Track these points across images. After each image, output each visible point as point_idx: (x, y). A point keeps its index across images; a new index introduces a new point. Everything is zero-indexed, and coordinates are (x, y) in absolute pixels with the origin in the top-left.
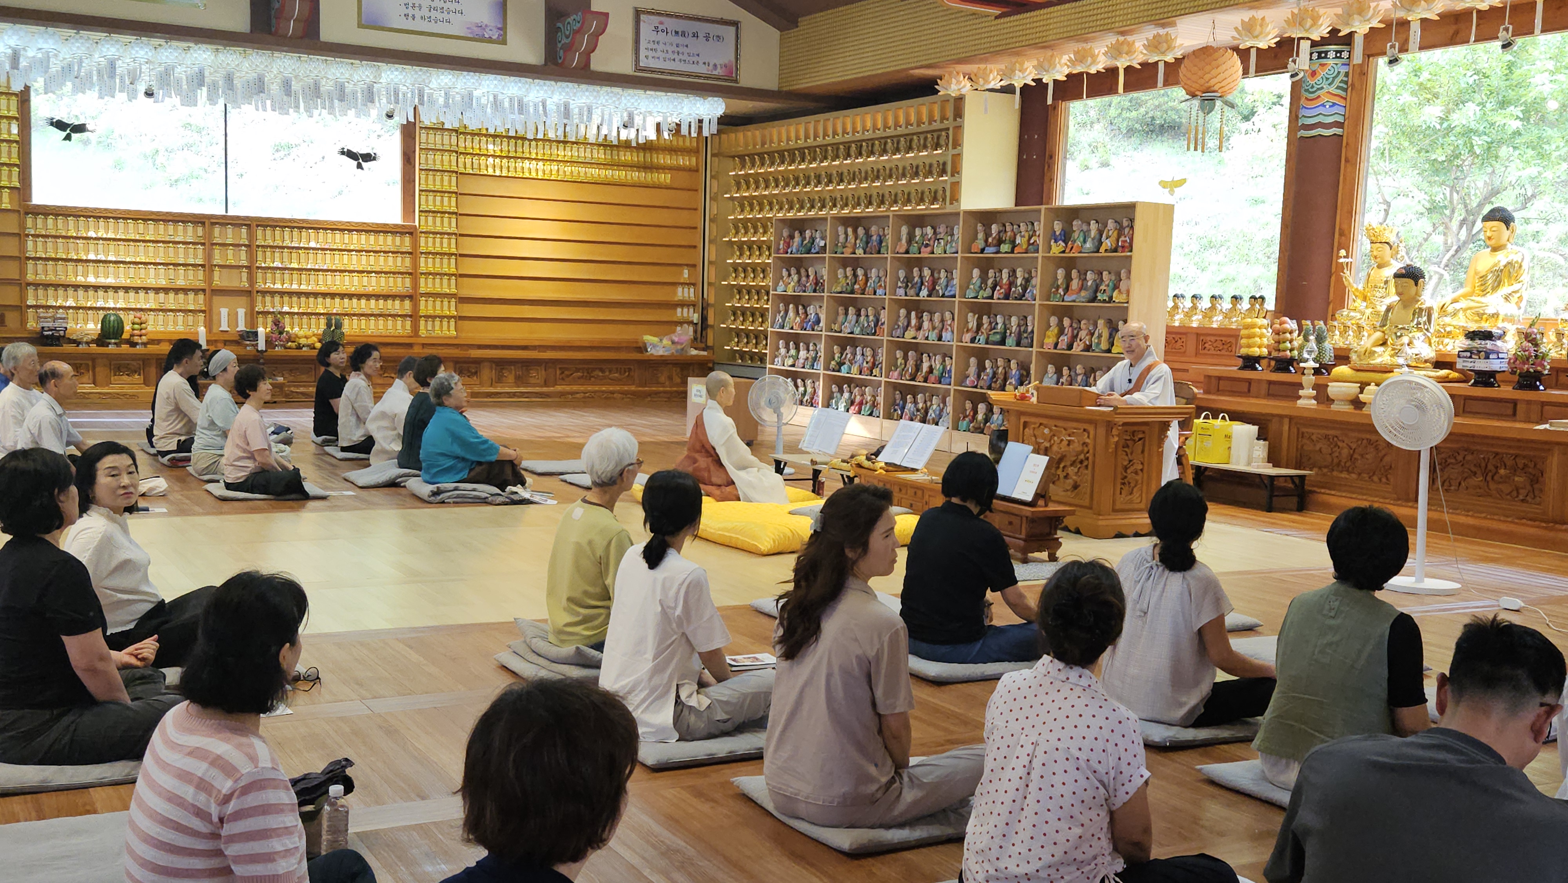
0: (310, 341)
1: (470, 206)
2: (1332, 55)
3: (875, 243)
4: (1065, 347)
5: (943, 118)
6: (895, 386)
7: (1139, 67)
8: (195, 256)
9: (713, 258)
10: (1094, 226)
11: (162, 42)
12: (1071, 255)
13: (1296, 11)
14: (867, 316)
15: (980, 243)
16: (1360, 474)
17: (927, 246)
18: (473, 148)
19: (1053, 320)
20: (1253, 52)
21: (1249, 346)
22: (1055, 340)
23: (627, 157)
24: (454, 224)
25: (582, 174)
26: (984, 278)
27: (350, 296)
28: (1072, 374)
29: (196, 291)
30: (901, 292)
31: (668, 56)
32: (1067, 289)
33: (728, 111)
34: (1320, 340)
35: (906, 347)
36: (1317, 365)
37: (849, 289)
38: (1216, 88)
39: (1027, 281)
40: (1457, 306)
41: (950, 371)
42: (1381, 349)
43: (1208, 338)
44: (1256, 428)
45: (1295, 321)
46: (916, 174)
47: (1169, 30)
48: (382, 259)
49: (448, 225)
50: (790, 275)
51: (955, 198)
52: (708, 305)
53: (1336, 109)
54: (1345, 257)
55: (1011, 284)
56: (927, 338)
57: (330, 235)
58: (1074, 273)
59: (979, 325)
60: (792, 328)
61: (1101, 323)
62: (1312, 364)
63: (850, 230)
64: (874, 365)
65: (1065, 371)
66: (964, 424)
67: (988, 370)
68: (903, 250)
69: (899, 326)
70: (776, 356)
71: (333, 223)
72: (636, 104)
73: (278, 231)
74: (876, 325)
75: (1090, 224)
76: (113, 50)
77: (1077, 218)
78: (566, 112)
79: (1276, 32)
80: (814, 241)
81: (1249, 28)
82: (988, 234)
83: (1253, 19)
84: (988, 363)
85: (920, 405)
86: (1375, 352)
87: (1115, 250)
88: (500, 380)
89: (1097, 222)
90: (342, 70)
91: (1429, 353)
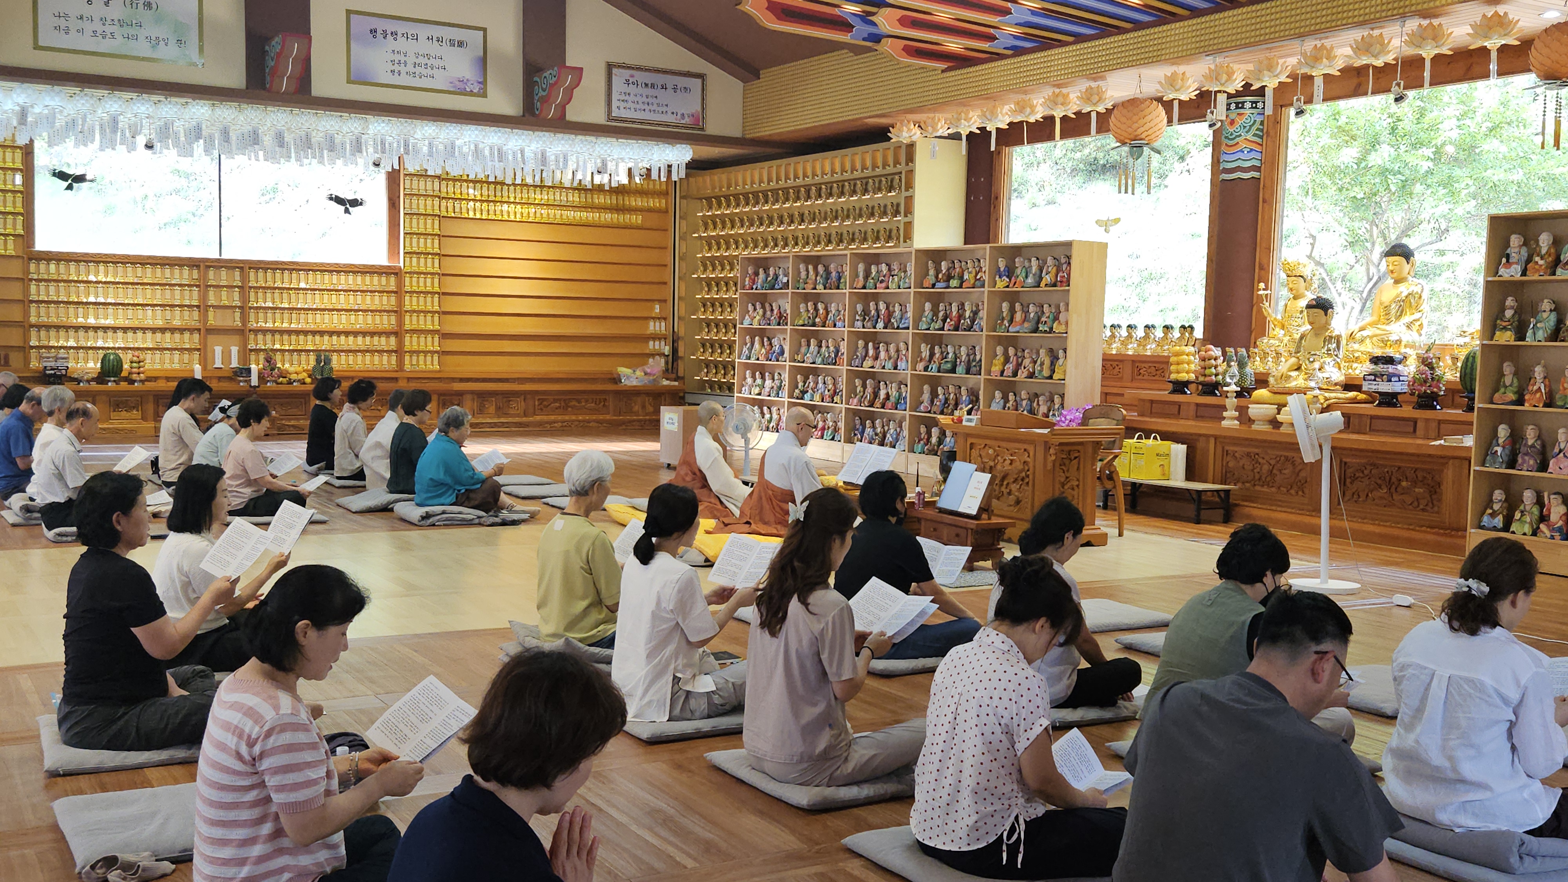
0: (300, 377)
1: (452, 247)
2: (1248, 105)
3: (834, 279)
4: (1011, 374)
5: (897, 162)
6: (856, 412)
7: (1074, 116)
8: (191, 299)
9: (683, 294)
10: (1034, 262)
11: (162, 98)
12: (1015, 289)
13: (1213, 67)
14: (828, 347)
15: (931, 279)
16: (1279, 488)
17: (882, 282)
18: (454, 193)
19: (999, 350)
20: (1176, 103)
21: (1178, 372)
22: (1001, 368)
23: (600, 199)
24: (437, 265)
25: (558, 216)
26: (935, 311)
27: (339, 333)
28: (1018, 399)
29: (191, 330)
30: (859, 324)
31: (638, 107)
32: (1011, 321)
33: (697, 157)
34: (1242, 365)
35: (865, 376)
36: (1239, 389)
37: (811, 322)
38: (1143, 136)
39: (975, 313)
40: (1365, 333)
41: (905, 398)
42: (1294, 374)
43: (1143, 365)
44: (1185, 446)
45: (1219, 349)
46: (872, 215)
47: (1100, 83)
48: (368, 298)
49: (431, 265)
50: (755, 309)
51: (908, 237)
52: (679, 338)
53: (1253, 155)
54: (1264, 290)
55: (960, 316)
56: (884, 368)
57: (319, 277)
58: (1018, 306)
59: (932, 355)
60: (758, 359)
61: (1042, 352)
62: (1233, 388)
63: (810, 267)
64: (835, 393)
65: (1011, 396)
66: (918, 447)
67: (940, 397)
68: (860, 284)
69: (857, 356)
70: (743, 386)
71: (322, 264)
72: (609, 151)
73: (269, 273)
74: (836, 355)
75: (1030, 261)
76: (116, 106)
77: (1020, 255)
78: (543, 159)
79: (1196, 85)
80: (777, 278)
81: (1171, 82)
82: (938, 271)
83: (1174, 74)
84: (940, 390)
85: (879, 430)
86: (1290, 376)
87: (1054, 285)
88: (481, 411)
89: (1038, 259)
90: (332, 123)
91: (1338, 376)
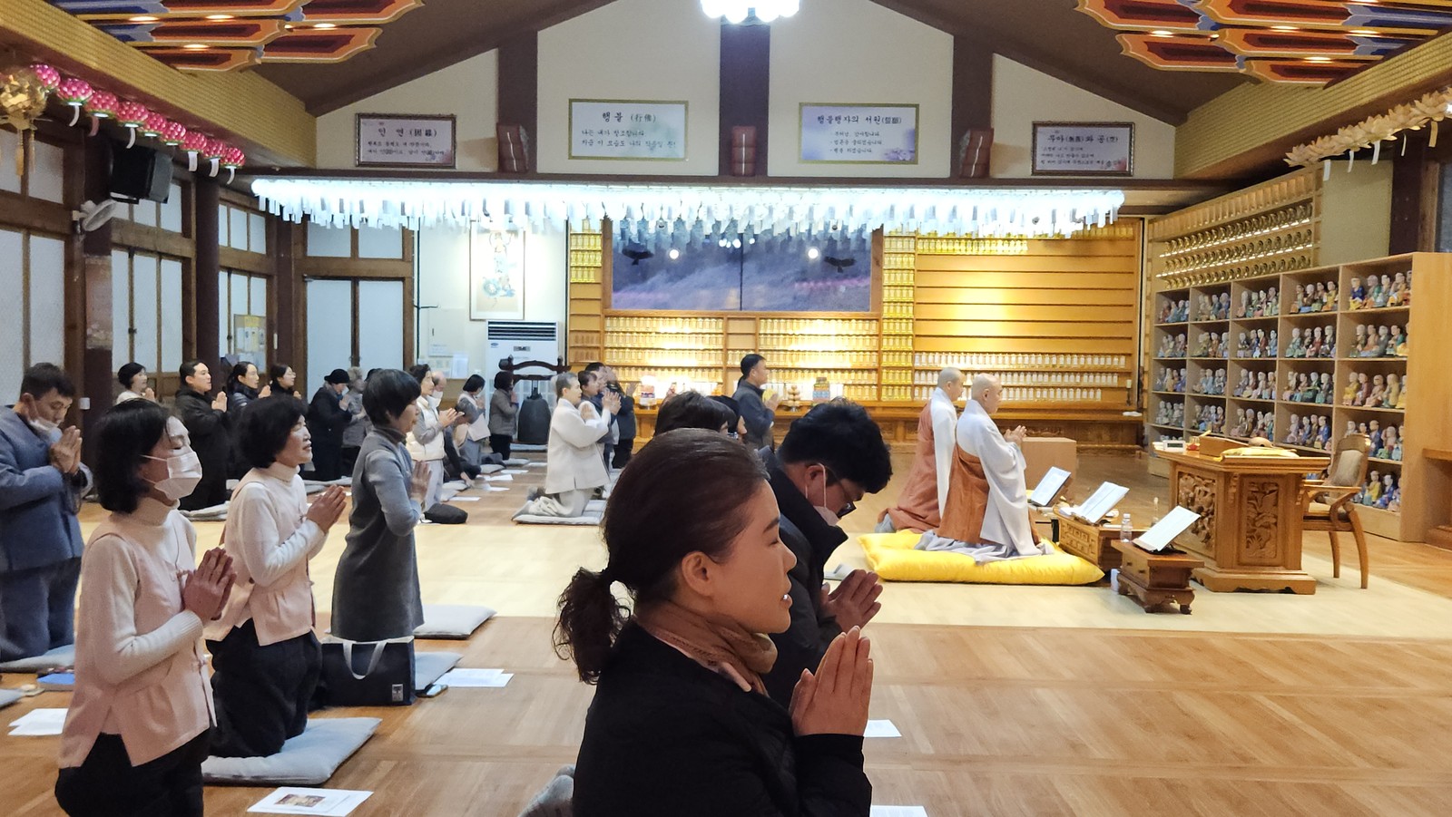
3: (1224, 309)
4: (1360, 403)
8: (717, 343)
9: (1148, 331)
10: (1385, 279)
12: (1365, 310)
14: (1219, 377)
15: (1298, 305)
17: (1260, 309)
18: (929, 250)
19: (1352, 376)
22: (1353, 395)
24: (911, 311)
26: (1302, 338)
28: (1368, 430)
30: (1241, 353)
31: (1062, 159)
32: (1366, 344)
33: (1132, 203)
35: (1246, 405)
37: (1205, 351)
50: (1168, 342)
51: (1317, 263)
55: (1323, 342)
56: (1261, 396)
59: (1298, 383)
60: (1167, 390)
64: (1223, 423)
65: (1362, 427)
67: (1305, 427)
68: (1243, 313)
69: (1240, 386)
75: (1381, 279)
80: (1184, 310)
82: (1306, 295)
84: (1305, 420)
87: (1400, 304)
89: (1388, 276)
